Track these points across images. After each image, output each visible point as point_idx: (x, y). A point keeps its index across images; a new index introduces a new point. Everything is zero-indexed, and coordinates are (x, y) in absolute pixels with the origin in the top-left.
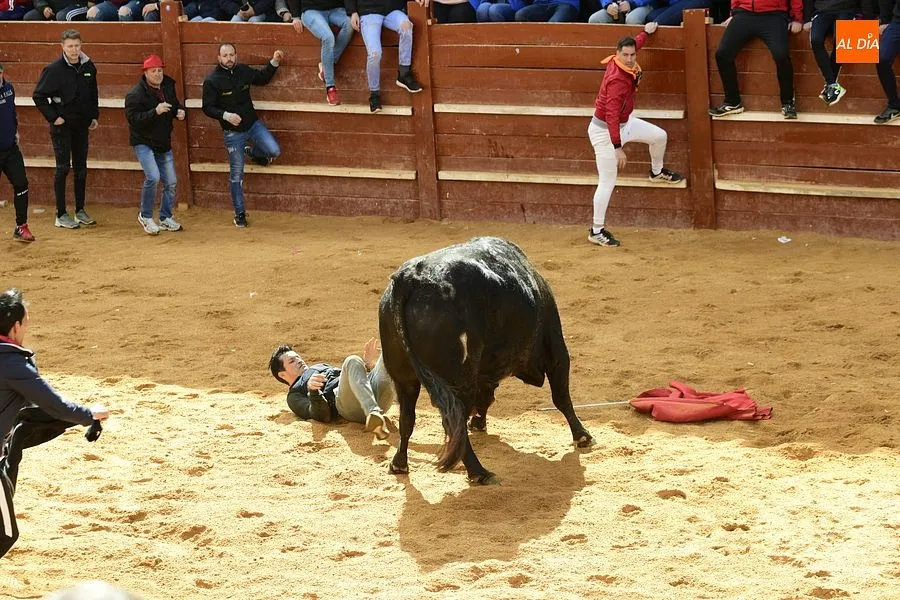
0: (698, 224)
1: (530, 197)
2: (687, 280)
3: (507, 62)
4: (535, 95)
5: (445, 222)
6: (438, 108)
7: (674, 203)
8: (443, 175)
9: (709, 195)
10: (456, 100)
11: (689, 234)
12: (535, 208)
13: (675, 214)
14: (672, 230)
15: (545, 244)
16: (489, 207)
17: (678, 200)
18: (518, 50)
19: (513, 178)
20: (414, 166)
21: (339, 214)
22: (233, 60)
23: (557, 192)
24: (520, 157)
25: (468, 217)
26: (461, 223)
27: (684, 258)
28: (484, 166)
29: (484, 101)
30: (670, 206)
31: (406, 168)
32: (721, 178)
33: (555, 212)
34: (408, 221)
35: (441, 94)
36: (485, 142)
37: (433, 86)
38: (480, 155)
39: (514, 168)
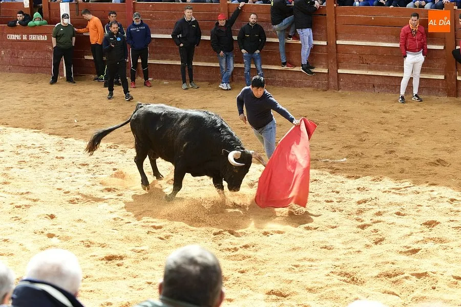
0: (449, 95)
1: (377, 81)
2: (444, 119)
3: (368, 23)
4: (380, 38)
5: (340, 91)
6: (338, 42)
7: (439, 85)
8: (340, 71)
9: (454, 83)
10: (346, 39)
11: (446, 99)
12: (379, 86)
13: (439, 90)
14: (437, 97)
15: (383, 102)
16: (359, 85)
17: (440, 84)
18: (373, 18)
19: (370, 73)
20: (328, 67)
21: (295, 87)
22: (255, 21)
23: (389, 80)
24: (373, 64)
25: (350, 89)
26: (347, 92)
27: (443, 110)
28: (358, 68)
29: (358, 40)
30: (438, 87)
31: (324, 67)
32: (459, 75)
33: (387, 87)
34: (324, 91)
35: (339, 36)
36: (358, 57)
37: (336, 33)
38: (355, 63)
39: (370, 69)
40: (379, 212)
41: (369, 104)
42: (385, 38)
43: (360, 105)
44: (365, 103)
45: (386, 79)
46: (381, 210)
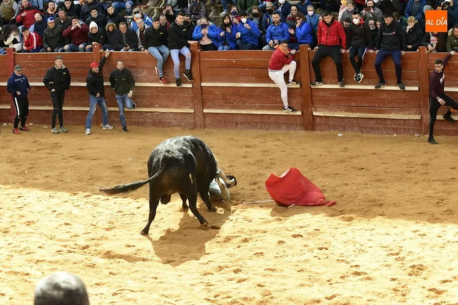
0: (306, 129)
1: (240, 119)
2: (302, 151)
3: (229, 66)
4: (241, 79)
5: (206, 130)
6: (203, 84)
7: (297, 121)
8: (205, 111)
9: (311, 118)
10: (209, 81)
11: (303, 133)
12: (241, 123)
13: (297, 125)
14: (296, 131)
15: (246, 137)
16: (223, 123)
17: (298, 120)
18: (234, 61)
19: (233, 111)
20: (193, 107)
21: (164, 127)
22: (122, 67)
23: (251, 117)
24: (235, 103)
25: (215, 127)
26: (212, 130)
27: (301, 142)
28: (221, 107)
29: (221, 81)
30: (295, 122)
31: (190, 108)
32: (315, 111)
33: (250, 125)
34: (191, 129)
35: (204, 79)
36: (222, 98)
37: (200, 76)
38: (219, 103)
39: (233, 108)
40: (246, 239)
41: (233, 140)
42: (246, 79)
43: (224, 141)
44: (229, 139)
45: (248, 116)
46: (247, 237)
